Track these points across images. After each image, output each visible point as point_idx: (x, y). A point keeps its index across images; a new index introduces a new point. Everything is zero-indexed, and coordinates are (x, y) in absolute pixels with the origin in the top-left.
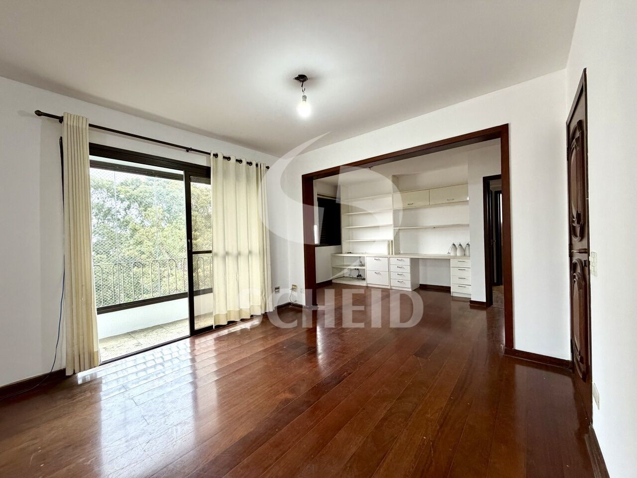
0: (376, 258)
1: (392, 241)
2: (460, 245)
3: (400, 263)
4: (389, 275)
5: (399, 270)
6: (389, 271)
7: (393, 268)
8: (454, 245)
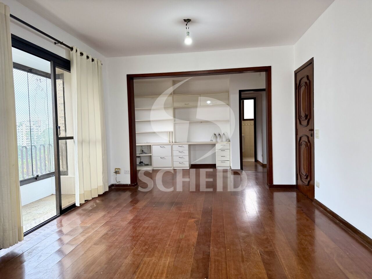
0: (161, 146)
1: (172, 132)
2: (219, 134)
3: (181, 149)
4: (172, 159)
5: (180, 154)
6: (172, 156)
7: (175, 153)
8: (215, 134)
